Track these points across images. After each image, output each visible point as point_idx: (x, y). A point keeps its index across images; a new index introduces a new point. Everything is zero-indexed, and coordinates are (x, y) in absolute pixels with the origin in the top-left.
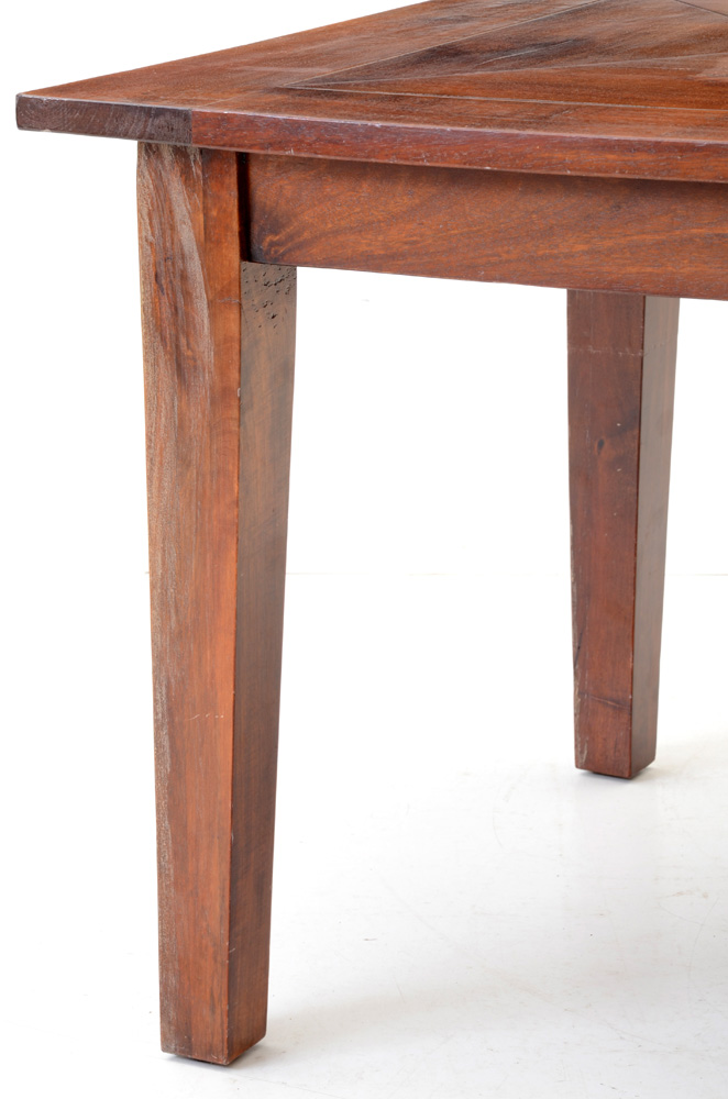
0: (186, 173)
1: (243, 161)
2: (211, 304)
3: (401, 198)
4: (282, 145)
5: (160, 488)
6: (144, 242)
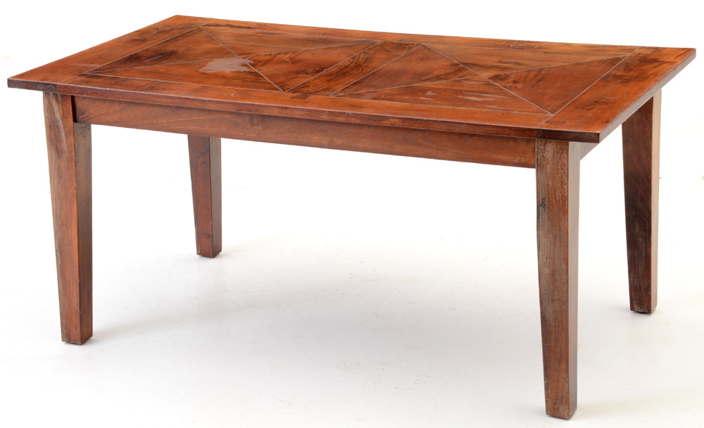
0: (57, 99)
1: (73, 98)
2: (65, 134)
3: (117, 107)
4: (82, 94)
5: (54, 184)
6: (46, 117)
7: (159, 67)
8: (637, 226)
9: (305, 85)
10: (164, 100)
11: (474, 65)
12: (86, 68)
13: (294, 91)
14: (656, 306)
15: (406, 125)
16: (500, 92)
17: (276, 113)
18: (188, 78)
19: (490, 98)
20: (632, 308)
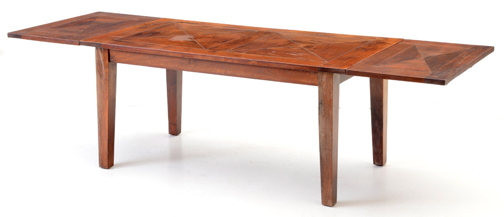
0: (101, 51)
1: (109, 50)
2: (104, 68)
3: (128, 55)
4: (113, 48)
6: (96, 59)
7: (150, 38)
8: (377, 123)
9: (216, 47)
10: (149, 51)
11: (298, 41)
12: (116, 38)
13: (210, 49)
14: (386, 162)
15: (259, 64)
16: (307, 52)
17: (200, 58)
18: (163, 42)
19: (301, 54)
20: (374, 163)
